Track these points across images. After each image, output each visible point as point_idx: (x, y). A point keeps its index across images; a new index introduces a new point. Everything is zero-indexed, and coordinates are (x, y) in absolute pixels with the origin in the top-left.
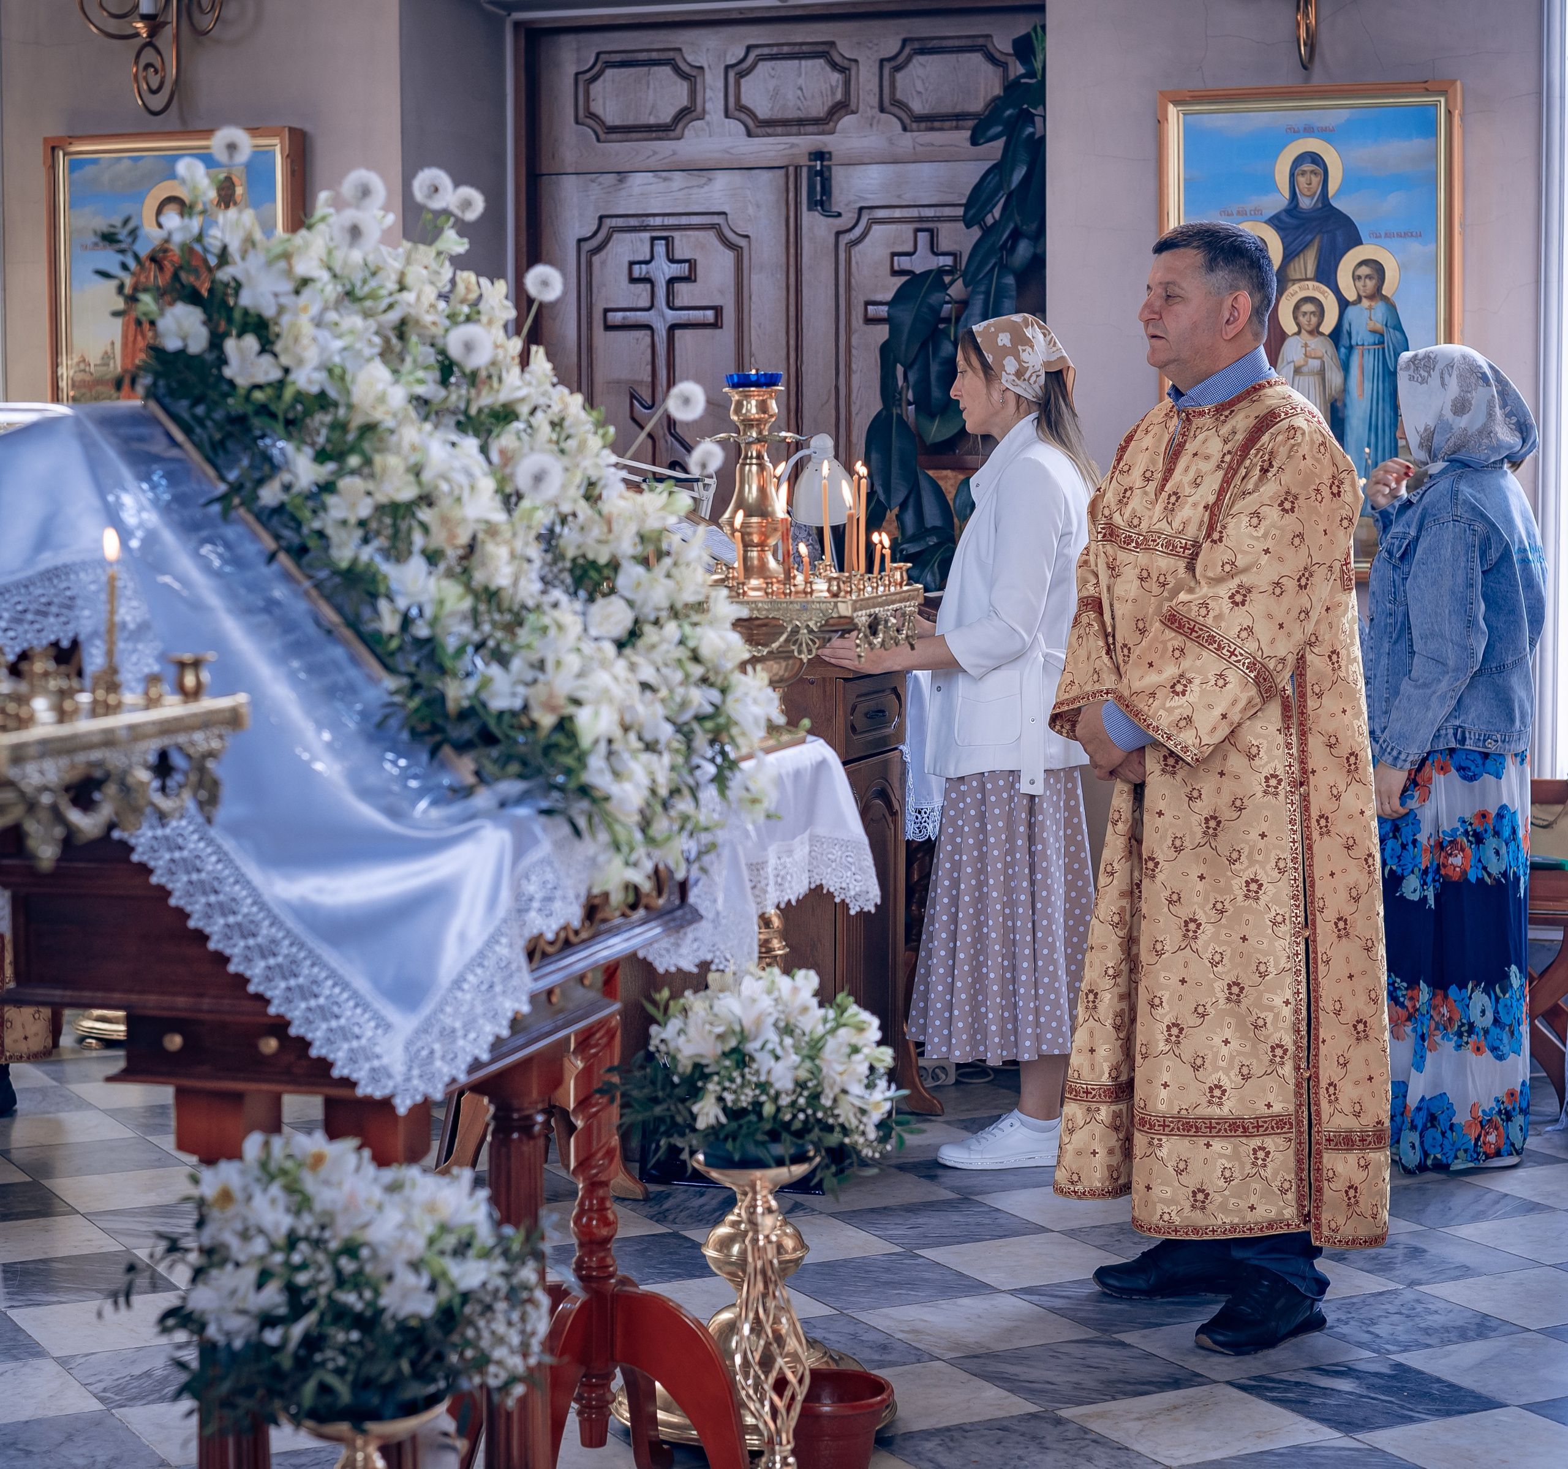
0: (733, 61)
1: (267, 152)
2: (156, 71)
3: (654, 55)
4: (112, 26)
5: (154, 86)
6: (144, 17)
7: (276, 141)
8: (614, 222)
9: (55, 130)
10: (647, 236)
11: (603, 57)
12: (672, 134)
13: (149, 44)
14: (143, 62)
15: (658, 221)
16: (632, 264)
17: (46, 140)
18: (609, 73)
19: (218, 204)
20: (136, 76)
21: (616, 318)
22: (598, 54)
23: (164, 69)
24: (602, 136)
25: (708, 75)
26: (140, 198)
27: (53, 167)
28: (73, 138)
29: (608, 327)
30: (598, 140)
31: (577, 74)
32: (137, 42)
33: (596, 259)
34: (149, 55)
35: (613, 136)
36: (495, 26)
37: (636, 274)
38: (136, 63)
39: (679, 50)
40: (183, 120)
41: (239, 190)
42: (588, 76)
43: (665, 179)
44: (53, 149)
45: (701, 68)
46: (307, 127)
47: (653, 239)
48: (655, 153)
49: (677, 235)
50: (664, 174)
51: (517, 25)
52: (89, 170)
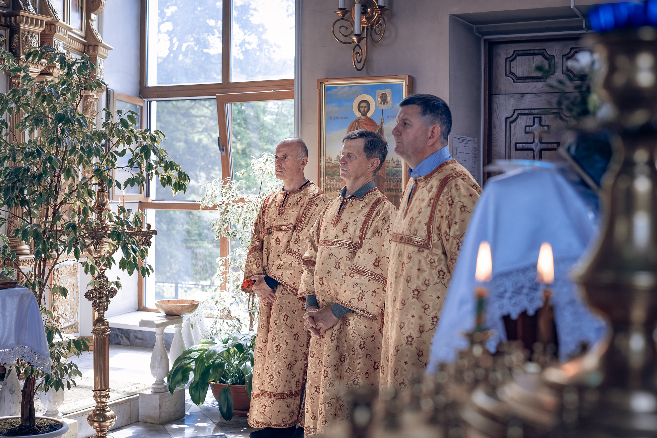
0: (565, 53)
1: (400, 84)
2: (360, 55)
3: (536, 51)
4: (343, 39)
5: (359, 61)
6: (356, 35)
7: (403, 80)
8: (519, 112)
9: (322, 77)
10: (532, 117)
11: (516, 52)
12: (542, 80)
13: (358, 45)
14: (355, 51)
15: (536, 111)
16: (526, 127)
17: (318, 80)
18: (518, 58)
19: (381, 103)
20: (353, 56)
21: (519, 146)
22: (514, 51)
23: (362, 55)
24: (516, 81)
25: (556, 59)
26: (352, 100)
27: (320, 90)
28: (328, 79)
29: (517, 149)
30: (514, 82)
31: (506, 58)
32: (353, 45)
33: (512, 125)
34: (357, 49)
35: (520, 81)
36: (478, 40)
37: (527, 130)
38: (354, 52)
39: (545, 50)
40: (368, 73)
41: (389, 98)
42: (510, 59)
43: (539, 96)
44: (321, 83)
45: (554, 56)
46: (414, 75)
47: (534, 118)
48: (535, 87)
49: (543, 116)
50: (539, 94)
51: (485, 40)
52: (334, 90)
